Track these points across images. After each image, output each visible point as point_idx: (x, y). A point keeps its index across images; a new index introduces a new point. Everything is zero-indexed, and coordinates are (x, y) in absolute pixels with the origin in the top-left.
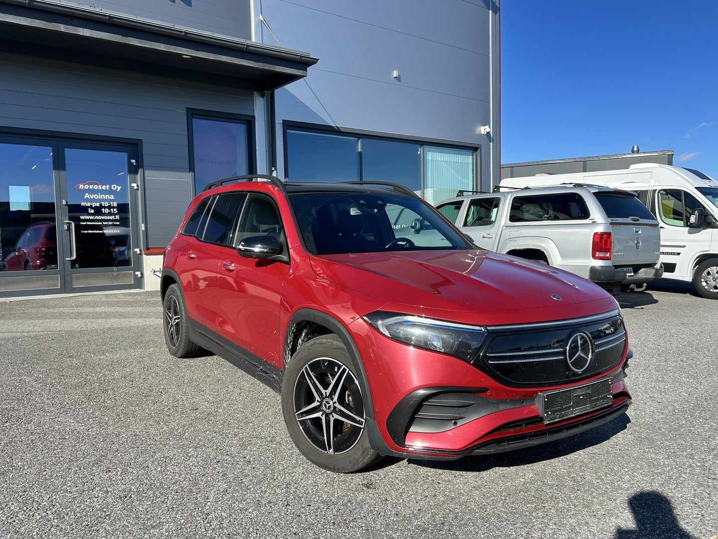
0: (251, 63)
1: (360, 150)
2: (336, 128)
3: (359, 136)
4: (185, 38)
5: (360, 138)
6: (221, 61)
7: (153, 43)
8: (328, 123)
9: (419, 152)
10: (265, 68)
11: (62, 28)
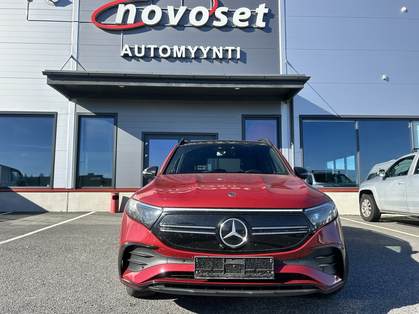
0: (267, 86)
1: (357, 128)
2: (337, 116)
3: (356, 119)
4: (230, 79)
5: (356, 121)
6: (250, 88)
7: (214, 84)
8: (331, 113)
9: (409, 126)
10: (276, 87)
11: (174, 85)
